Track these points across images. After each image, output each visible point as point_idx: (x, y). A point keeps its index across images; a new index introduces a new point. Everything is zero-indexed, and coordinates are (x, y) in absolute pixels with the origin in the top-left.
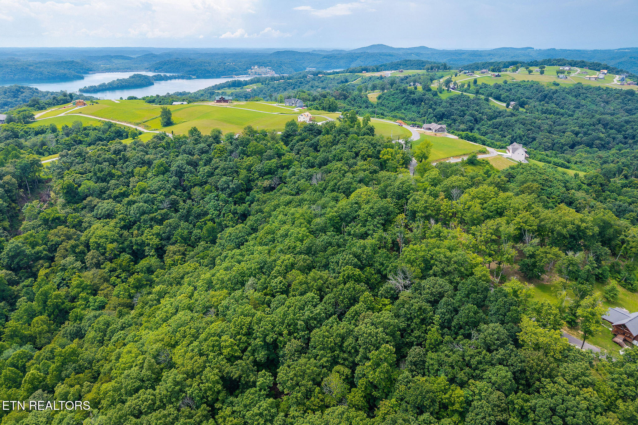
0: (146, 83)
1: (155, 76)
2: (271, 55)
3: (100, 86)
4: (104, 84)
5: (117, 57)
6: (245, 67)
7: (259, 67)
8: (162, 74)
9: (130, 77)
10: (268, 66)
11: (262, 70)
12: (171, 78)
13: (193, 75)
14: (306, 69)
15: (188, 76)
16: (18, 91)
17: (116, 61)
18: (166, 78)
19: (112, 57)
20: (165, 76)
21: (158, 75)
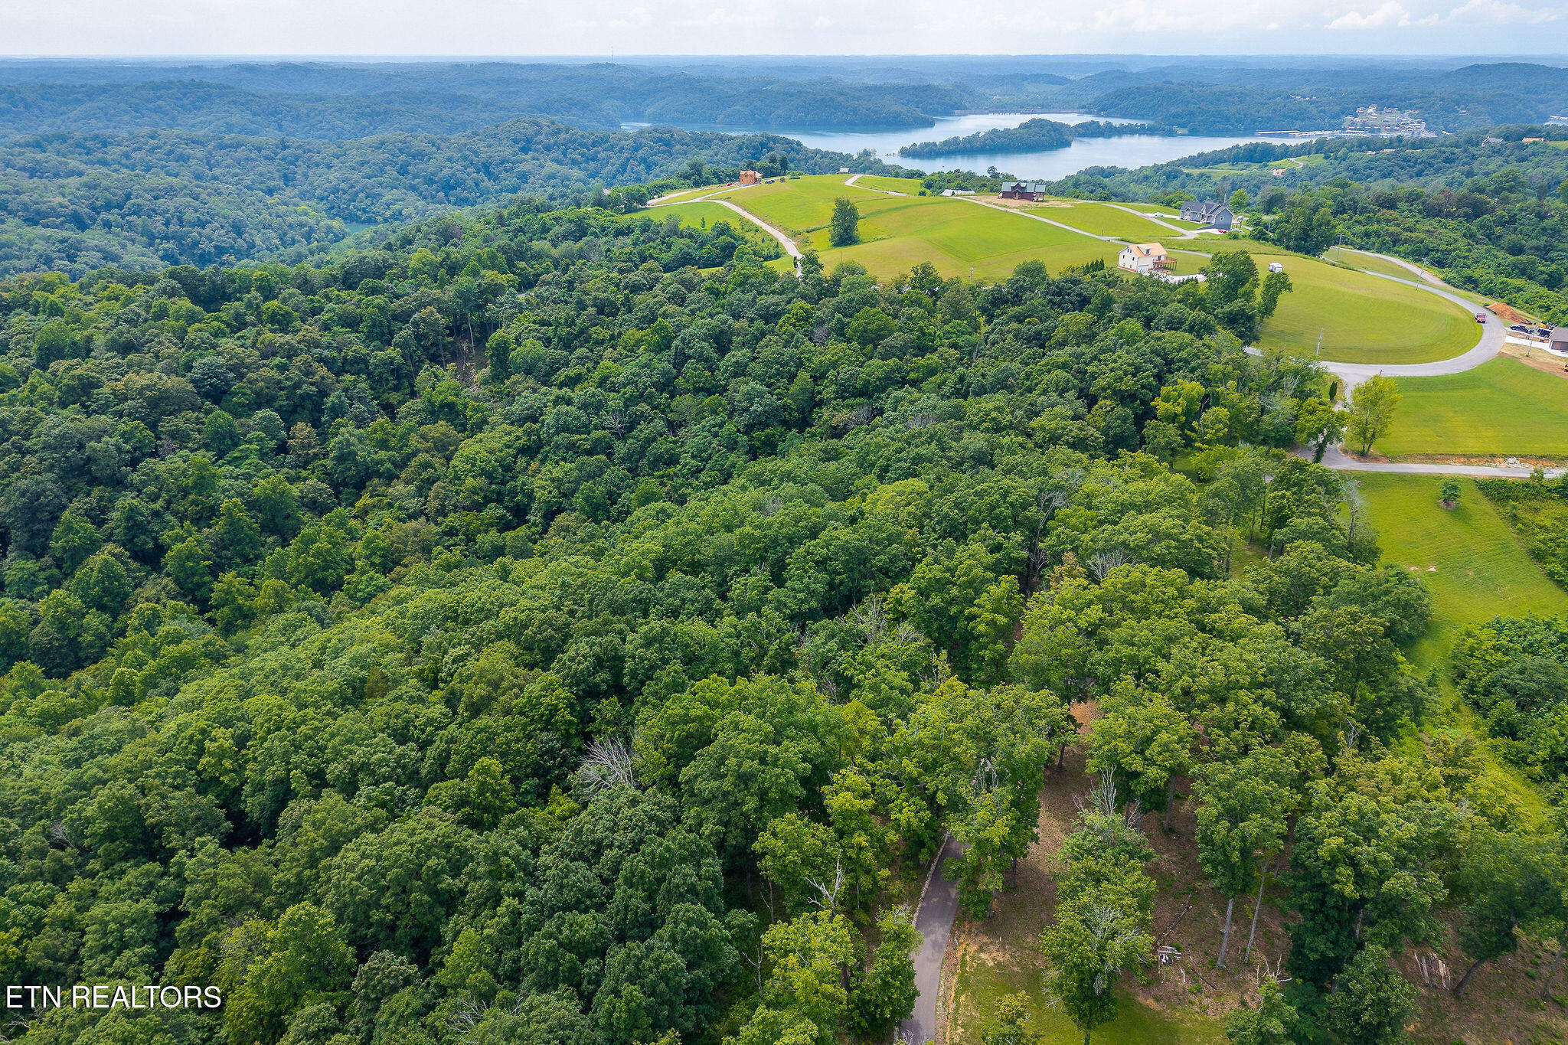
0: (1055, 139)
1: (1082, 126)
2: (1448, 75)
3: (946, 143)
4: (956, 139)
5: (1036, 78)
6: (1337, 109)
7: (1380, 110)
8: (1102, 121)
9: (1023, 126)
10: (1410, 107)
11: (1387, 118)
12: (1121, 132)
13: (1180, 126)
14: (1547, 119)
15: (1164, 129)
16: (763, 145)
17: (1031, 88)
18: (1109, 132)
19: (1025, 78)
20: (1109, 125)
21: (1093, 122)
